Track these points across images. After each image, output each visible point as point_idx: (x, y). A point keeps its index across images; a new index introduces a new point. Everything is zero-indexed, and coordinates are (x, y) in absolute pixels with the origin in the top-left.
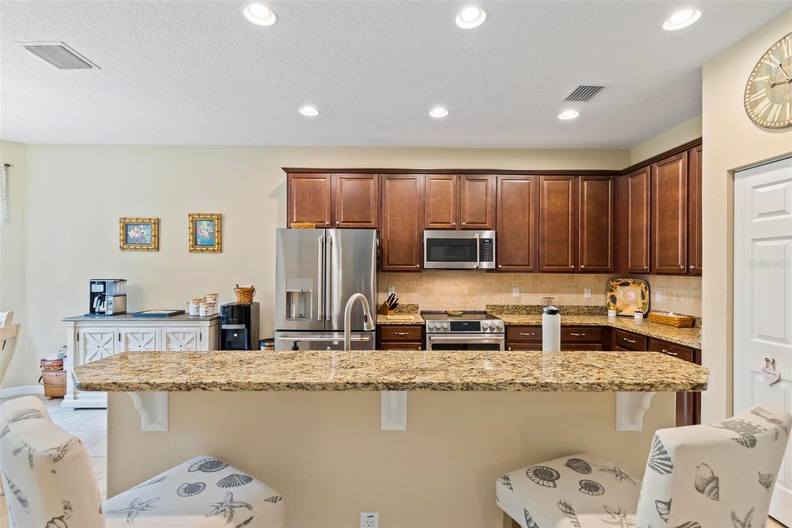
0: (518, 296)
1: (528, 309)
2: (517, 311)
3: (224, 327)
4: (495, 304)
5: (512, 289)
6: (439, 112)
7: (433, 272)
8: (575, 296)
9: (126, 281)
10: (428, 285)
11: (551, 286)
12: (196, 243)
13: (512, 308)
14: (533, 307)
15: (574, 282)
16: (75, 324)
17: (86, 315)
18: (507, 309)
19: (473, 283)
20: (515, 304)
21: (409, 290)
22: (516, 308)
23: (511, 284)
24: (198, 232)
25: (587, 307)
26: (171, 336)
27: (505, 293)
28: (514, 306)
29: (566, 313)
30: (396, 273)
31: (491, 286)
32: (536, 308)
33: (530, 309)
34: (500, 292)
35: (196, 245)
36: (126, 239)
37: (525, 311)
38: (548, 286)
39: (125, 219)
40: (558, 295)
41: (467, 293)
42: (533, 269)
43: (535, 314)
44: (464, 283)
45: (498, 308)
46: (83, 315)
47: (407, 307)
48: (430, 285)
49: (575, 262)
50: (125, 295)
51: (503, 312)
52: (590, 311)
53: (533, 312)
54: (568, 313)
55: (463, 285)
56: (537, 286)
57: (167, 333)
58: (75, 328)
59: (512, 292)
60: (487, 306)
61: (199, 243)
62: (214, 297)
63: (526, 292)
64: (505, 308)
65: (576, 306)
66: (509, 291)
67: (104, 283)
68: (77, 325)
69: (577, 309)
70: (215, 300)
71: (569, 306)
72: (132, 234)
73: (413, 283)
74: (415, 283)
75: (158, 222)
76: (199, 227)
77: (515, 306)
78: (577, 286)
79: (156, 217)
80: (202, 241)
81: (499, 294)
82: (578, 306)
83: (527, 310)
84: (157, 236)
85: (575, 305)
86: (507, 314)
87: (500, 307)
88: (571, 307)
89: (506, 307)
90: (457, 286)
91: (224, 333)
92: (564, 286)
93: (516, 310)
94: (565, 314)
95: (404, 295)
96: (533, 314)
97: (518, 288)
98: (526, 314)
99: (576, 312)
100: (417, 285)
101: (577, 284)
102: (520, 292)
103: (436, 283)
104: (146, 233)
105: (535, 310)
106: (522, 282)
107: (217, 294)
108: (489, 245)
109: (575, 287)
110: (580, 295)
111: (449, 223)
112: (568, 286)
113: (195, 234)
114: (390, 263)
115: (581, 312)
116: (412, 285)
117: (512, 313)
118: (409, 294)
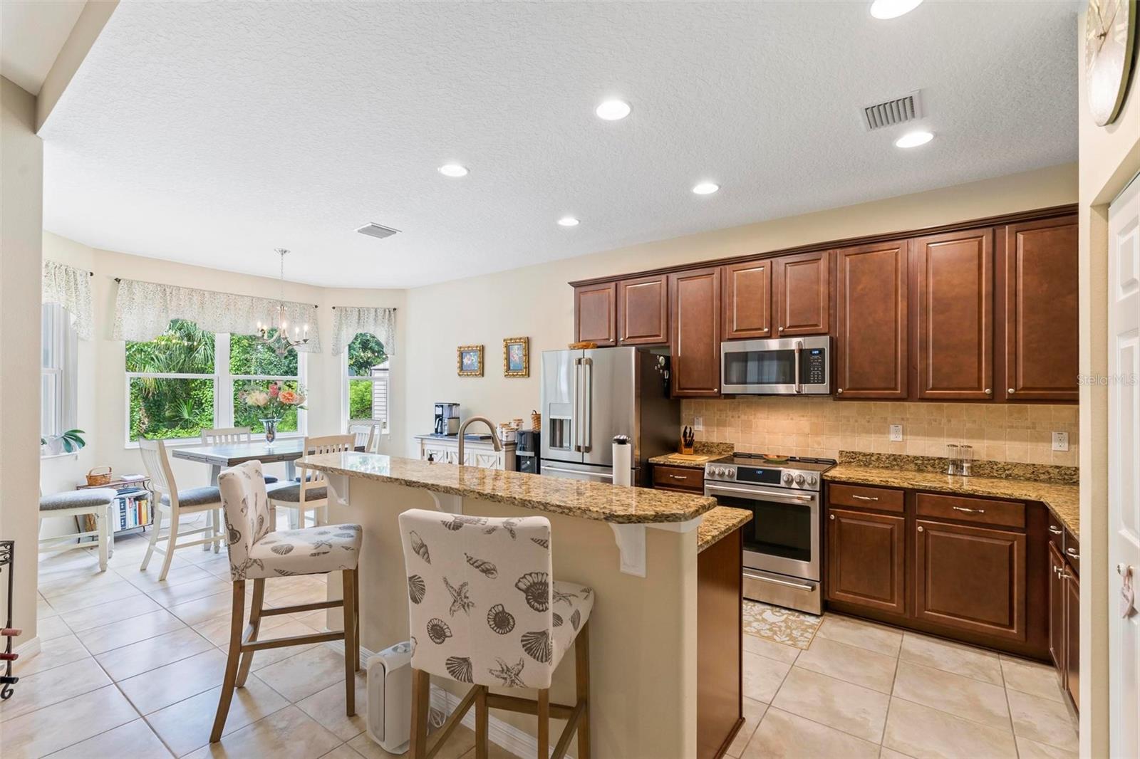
0: (901, 440)
1: (919, 462)
2: (898, 465)
3: (518, 453)
4: (857, 450)
5: (889, 428)
6: (706, 188)
7: (756, 398)
8: (1029, 446)
9: (459, 405)
10: (748, 418)
11: (969, 425)
12: (509, 368)
13: (887, 458)
14: (929, 459)
15: (1027, 419)
16: (422, 441)
17: (432, 435)
18: (877, 459)
19: (818, 417)
20: (894, 453)
21: (722, 424)
22: (895, 460)
23: (886, 419)
24: (511, 358)
25: (1057, 467)
26: (479, 457)
27: (876, 433)
28: (890, 456)
29: (1004, 476)
30: (704, 400)
31: (849, 421)
32: (937, 462)
33: (923, 464)
34: (868, 432)
35: (510, 370)
36: (461, 367)
37: (912, 466)
38: (965, 425)
39: (461, 348)
40: (985, 441)
41: (807, 430)
42: (905, 395)
43: (932, 472)
44: (803, 416)
45: (861, 457)
46: (429, 434)
47: (718, 446)
48: (751, 418)
49: (995, 383)
50: (459, 418)
51: (871, 464)
52: (1066, 477)
53: (930, 468)
54: (1010, 475)
55: (802, 418)
56: (940, 424)
57: (477, 455)
58: (422, 444)
59: (889, 433)
60: (841, 452)
61: (511, 368)
62: (517, 422)
63: (916, 433)
64: (873, 458)
65: (1027, 465)
66: (883, 430)
67: (442, 406)
68: (424, 442)
69: (1031, 469)
70: (518, 425)
71: (1012, 464)
72: (466, 361)
73: (727, 413)
74: (730, 413)
75: (482, 349)
76: (512, 352)
77: (894, 455)
78: (1034, 428)
79: (481, 345)
80: (514, 366)
81: (864, 435)
82: (1034, 465)
83: (916, 464)
84: (482, 363)
85: (1028, 462)
86: (878, 467)
87: (865, 455)
88: (1016, 465)
89: (876, 457)
90: (792, 419)
91: (518, 458)
92: (1001, 427)
93: (895, 463)
94: (1002, 478)
95: (716, 430)
96: (928, 472)
97: (900, 427)
98: (915, 471)
99: (1029, 476)
100: (733, 417)
101: (1033, 423)
102: (904, 433)
103: (759, 415)
104: (474, 361)
105: (933, 466)
106: (908, 416)
107: (521, 420)
108: (818, 359)
109: (1028, 428)
110: (1040, 444)
111: (760, 329)
112: (1012, 427)
113: (508, 359)
114: (682, 387)
115: (1042, 477)
116: (727, 417)
117: (887, 467)
118: (721, 428)
